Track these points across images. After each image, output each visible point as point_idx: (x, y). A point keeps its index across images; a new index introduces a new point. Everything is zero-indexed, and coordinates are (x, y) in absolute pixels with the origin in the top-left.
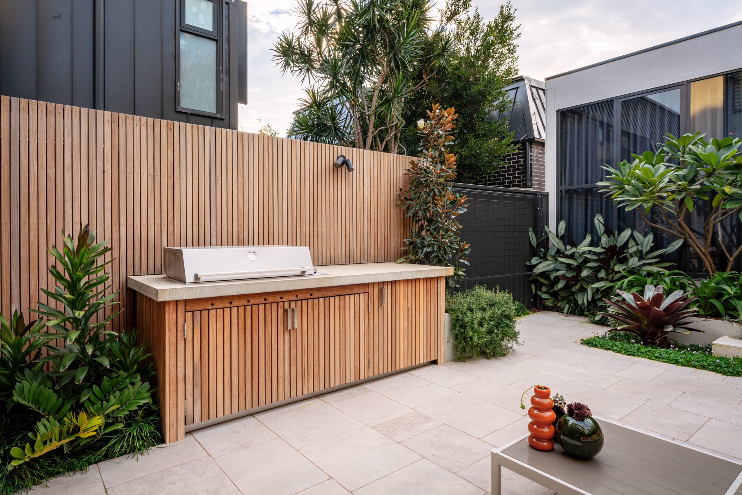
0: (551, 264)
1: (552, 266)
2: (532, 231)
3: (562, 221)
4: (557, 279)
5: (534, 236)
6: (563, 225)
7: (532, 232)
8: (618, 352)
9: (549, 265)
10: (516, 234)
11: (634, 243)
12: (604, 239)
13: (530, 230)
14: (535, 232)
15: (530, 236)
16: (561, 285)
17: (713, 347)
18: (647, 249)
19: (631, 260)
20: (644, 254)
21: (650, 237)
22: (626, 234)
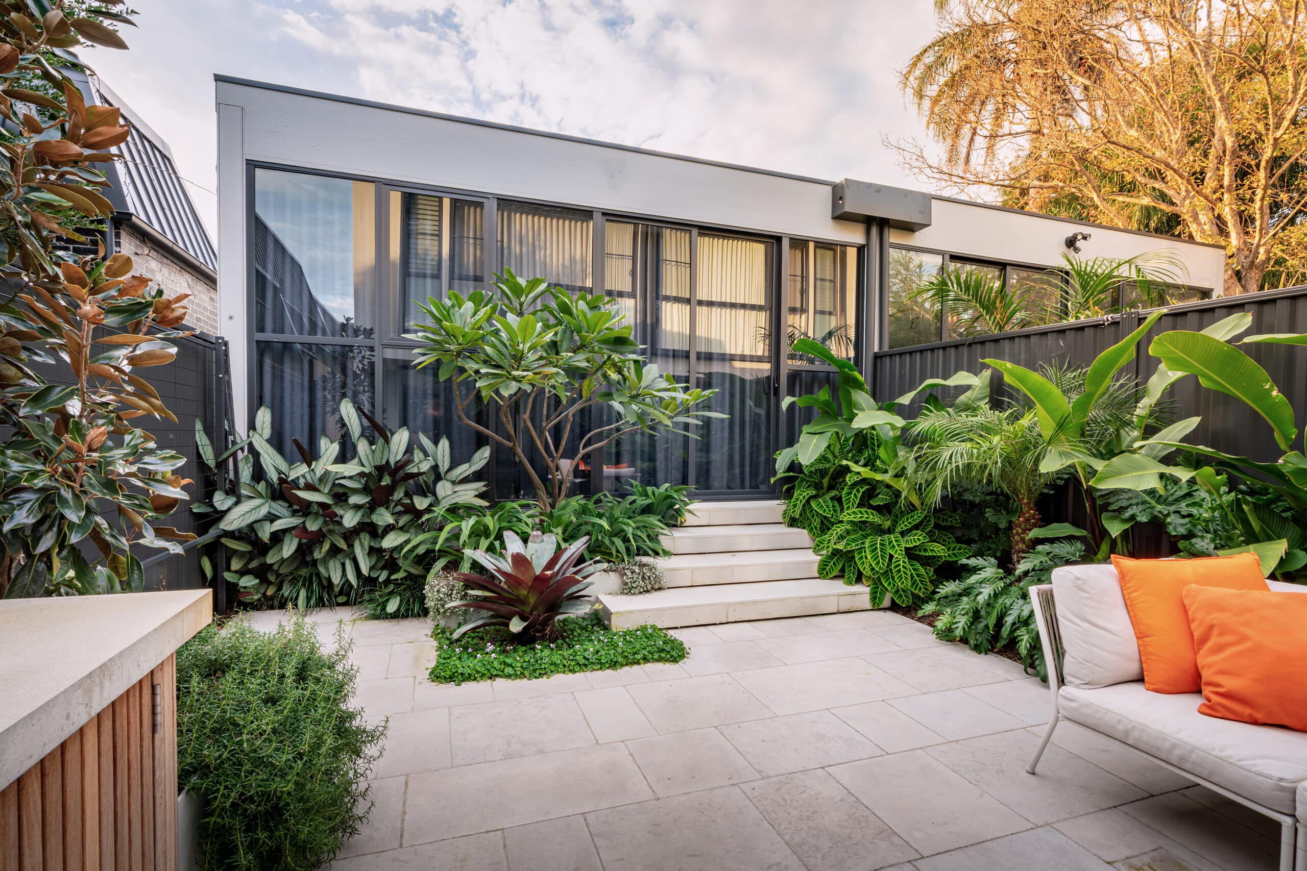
0: (259, 506)
1: (264, 511)
2: (202, 428)
3: (262, 409)
4: (277, 538)
5: (208, 442)
6: (264, 417)
7: (202, 433)
8: (517, 676)
9: (254, 509)
10: (172, 436)
11: (421, 455)
12: (362, 447)
13: (199, 426)
14: (208, 431)
15: (199, 443)
16: (288, 549)
17: (613, 617)
18: (444, 465)
19: (440, 485)
20: (442, 474)
21: (444, 443)
22: (401, 439)
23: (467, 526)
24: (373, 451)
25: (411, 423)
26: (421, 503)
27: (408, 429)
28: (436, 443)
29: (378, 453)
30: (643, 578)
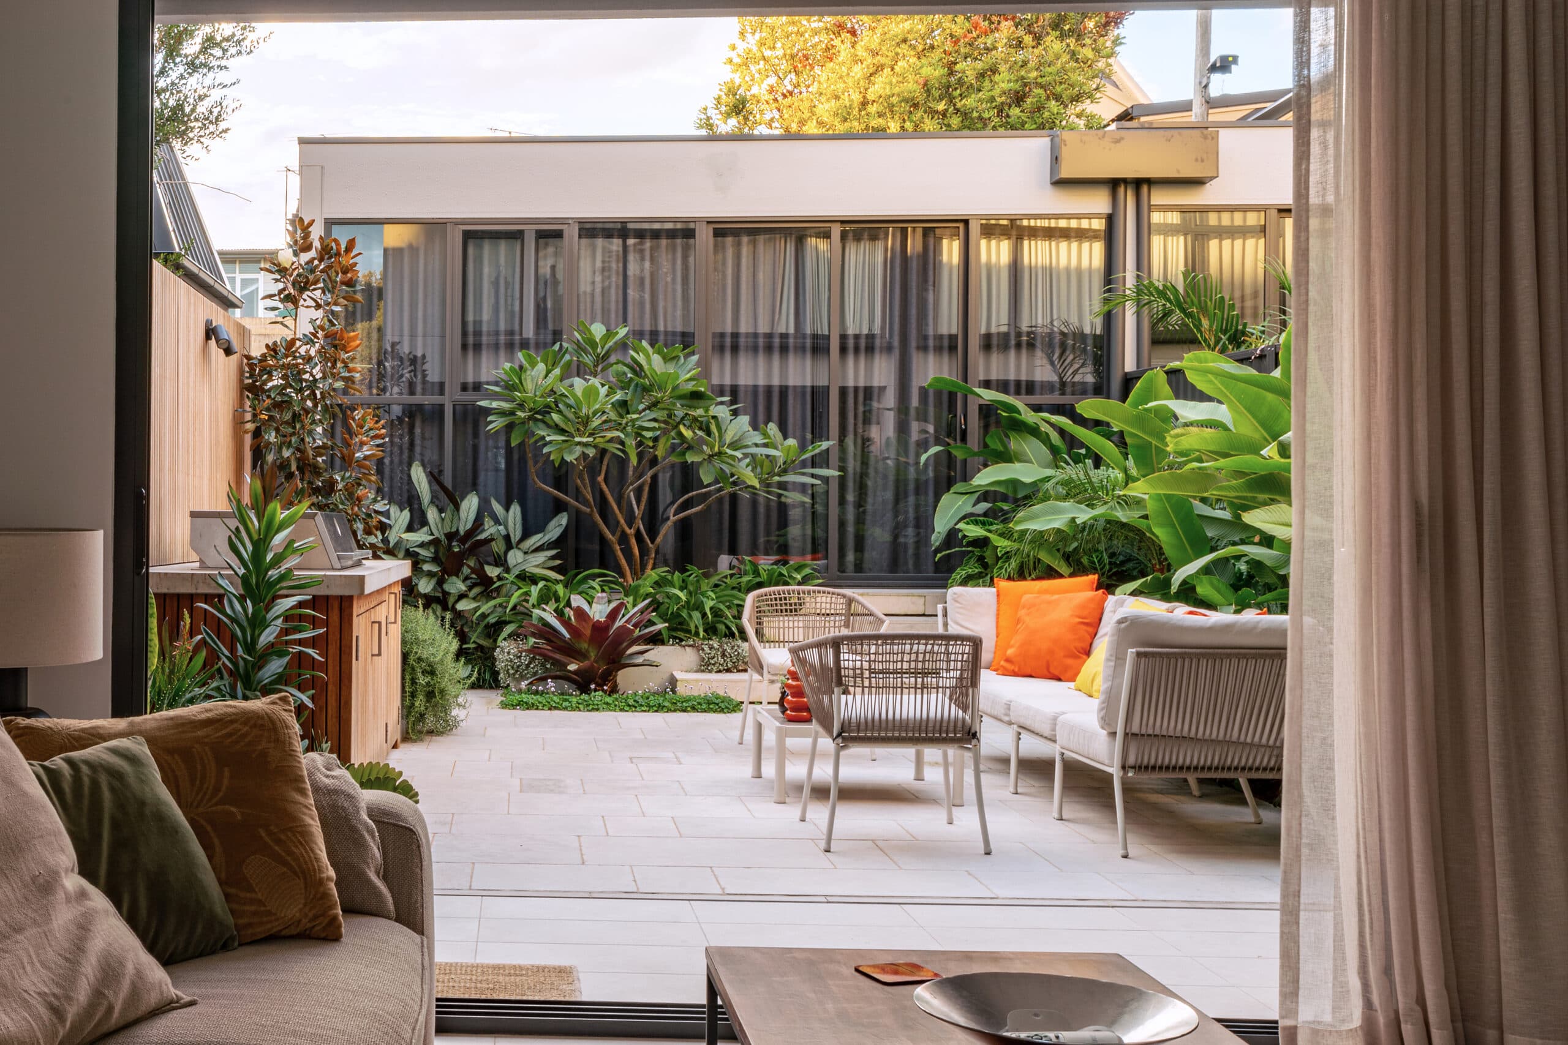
11: (492, 521)
12: (432, 515)
17: (678, 684)
18: (516, 534)
19: (511, 554)
20: (514, 544)
21: (516, 509)
22: (470, 505)
23: (535, 591)
24: (443, 520)
25: (481, 488)
26: (492, 572)
27: (478, 494)
28: (507, 509)
29: (448, 521)
30: (723, 655)
